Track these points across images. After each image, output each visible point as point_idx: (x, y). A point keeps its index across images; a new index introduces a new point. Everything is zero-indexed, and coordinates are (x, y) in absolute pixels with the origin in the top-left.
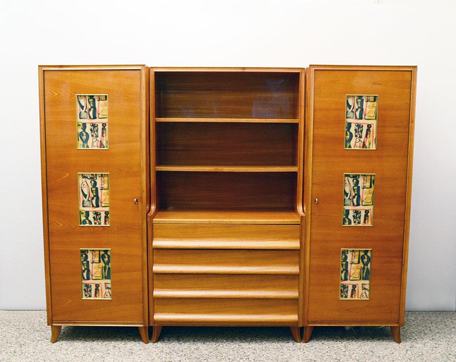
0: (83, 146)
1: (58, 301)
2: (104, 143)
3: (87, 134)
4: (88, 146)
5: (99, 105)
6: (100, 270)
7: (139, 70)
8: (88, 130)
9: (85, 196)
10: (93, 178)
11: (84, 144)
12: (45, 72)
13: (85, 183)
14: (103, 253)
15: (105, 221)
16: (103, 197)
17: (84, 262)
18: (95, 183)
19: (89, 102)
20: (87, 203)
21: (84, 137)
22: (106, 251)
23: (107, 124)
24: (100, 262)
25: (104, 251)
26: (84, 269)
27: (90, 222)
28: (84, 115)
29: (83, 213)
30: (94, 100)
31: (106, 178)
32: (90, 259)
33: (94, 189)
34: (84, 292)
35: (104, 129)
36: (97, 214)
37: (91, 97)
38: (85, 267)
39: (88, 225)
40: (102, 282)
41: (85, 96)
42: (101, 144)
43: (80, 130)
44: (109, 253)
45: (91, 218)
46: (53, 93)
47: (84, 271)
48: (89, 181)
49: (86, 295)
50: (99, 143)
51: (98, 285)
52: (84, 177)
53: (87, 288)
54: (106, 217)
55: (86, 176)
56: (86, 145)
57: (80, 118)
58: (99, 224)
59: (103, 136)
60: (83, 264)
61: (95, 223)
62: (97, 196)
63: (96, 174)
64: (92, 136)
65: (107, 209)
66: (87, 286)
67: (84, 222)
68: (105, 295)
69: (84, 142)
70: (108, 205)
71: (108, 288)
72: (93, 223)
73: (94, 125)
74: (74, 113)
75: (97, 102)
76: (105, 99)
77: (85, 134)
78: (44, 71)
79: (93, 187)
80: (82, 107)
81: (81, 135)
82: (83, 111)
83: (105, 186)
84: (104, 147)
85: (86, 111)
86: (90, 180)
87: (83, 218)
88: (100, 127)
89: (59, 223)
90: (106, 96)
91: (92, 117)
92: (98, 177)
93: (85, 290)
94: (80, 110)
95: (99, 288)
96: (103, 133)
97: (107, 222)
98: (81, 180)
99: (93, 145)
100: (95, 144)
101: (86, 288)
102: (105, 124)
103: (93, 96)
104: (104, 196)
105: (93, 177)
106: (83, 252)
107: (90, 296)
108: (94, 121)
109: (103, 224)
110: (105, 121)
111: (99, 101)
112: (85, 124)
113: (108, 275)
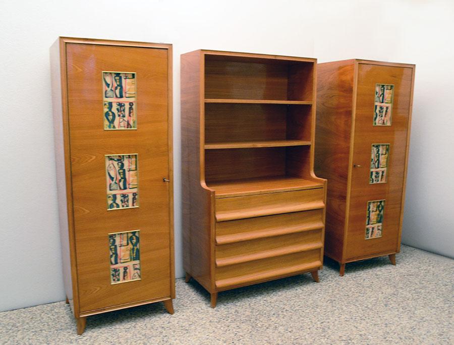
0: (110, 127)
1: (86, 291)
2: (131, 123)
3: (113, 114)
4: (114, 127)
5: (125, 84)
6: (128, 252)
7: (167, 49)
8: (114, 110)
9: (112, 178)
10: (120, 160)
11: (110, 125)
12: (67, 45)
13: (112, 166)
14: (131, 235)
15: (133, 203)
16: (131, 179)
17: (112, 247)
18: (123, 165)
19: (116, 80)
20: (114, 186)
21: (111, 117)
22: (134, 233)
23: (134, 103)
24: (128, 244)
25: (132, 233)
26: (111, 254)
27: (118, 206)
28: (110, 94)
29: (110, 197)
30: (121, 78)
31: (134, 159)
32: (117, 243)
33: (121, 171)
34: (112, 277)
35: (131, 108)
36: (124, 196)
37: (118, 75)
38: (113, 252)
39: (115, 209)
40: (130, 264)
41: (111, 73)
42: (129, 125)
43: (106, 110)
44: (137, 234)
45: (118, 201)
46: (77, 69)
47: (111, 256)
48: (115, 163)
49: (114, 280)
50: (126, 123)
51: (126, 267)
52: (111, 159)
53: (116, 272)
54: (134, 199)
55: (113, 158)
56: (112, 125)
57: (106, 97)
58: (127, 207)
59: (130, 116)
60: (111, 249)
61: (123, 206)
62: (124, 178)
63: (123, 156)
64: (119, 116)
65: (135, 190)
66: (116, 270)
67: (111, 206)
68: (133, 276)
69: (110, 122)
70: (136, 186)
71: (136, 269)
72: (121, 206)
73: (120, 105)
74: (100, 91)
75: (123, 80)
76: (131, 77)
77: (111, 114)
78: (66, 43)
79: (120, 170)
80: (108, 85)
81: (107, 114)
82: (109, 89)
83: (133, 167)
84: (131, 127)
85: (112, 89)
86: (117, 162)
87: (110, 202)
88: (127, 107)
89: (85, 210)
90: (133, 75)
91: (119, 96)
92: (125, 158)
93: (113, 275)
94: (106, 88)
95: (128, 270)
96: (130, 113)
97: (135, 204)
98: (108, 163)
99: (119, 126)
100: (122, 124)
101: (114, 272)
102: (132, 103)
103: (119, 74)
104: (131, 177)
105: (120, 158)
106: (111, 236)
107: (118, 280)
108: (121, 100)
109: (131, 207)
110: (132, 100)
111: (125, 79)
112: (111, 103)
113: (136, 255)
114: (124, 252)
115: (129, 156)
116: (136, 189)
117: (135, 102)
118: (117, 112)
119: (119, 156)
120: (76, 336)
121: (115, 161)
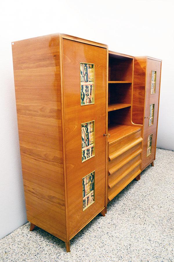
2: (91, 99)
5: (89, 72)
9: (83, 140)
13: (83, 131)
14: (91, 175)
17: (83, 187)
18: (88, 129)
19: (85, 69)
20: (84, 145)
21: (83, 96)
23: (92, 86)
24: (89, 182)
27: (85, 158)
28: (82, 79)
29: (82, 153)
31: (92, 125)
33: (87, 133)
35: (91, 89)
36: (88, 150)
37: (86, 65)
38: (83, 189)
41: (83, 64)
43: (81, 91)
44: (93, 174)
50: (89, 100)
54: (92, 151)
55: (84, 125)
56: (83, 102)
57: (81, 82)
61: (88, 158)
62: (88, 138)
63: (88, 123)
64: (86, 95)
66: (84, 201)
67: (83, 159)
68: (91, 202)
69: (82, 100)
70: (93, 142)
71: (92, 196)
76: (91, 67)
77: (83, 94)
80: (82, 73)
83: (92, 130)
84: (91, 103)
85: (83, 76)
90: (92, 65)
92: (89, 125)
95: (89, 199)
96: (91, 93)
97: (92, 155)
99: (86, 102)
104: (91, 137)
105: (86, 125)
107: (85, 207)
108: (87, 84)
111: (89, 68)
112: (83, 86)
113: (92, 188)
114: (87, 188)
115: (90, 122)
116: (93, 144)
117: (93, 84)
118: (85, 92)
119: (86, 123)
120: (68, 253)
121: (85, 127)
